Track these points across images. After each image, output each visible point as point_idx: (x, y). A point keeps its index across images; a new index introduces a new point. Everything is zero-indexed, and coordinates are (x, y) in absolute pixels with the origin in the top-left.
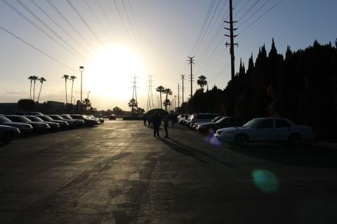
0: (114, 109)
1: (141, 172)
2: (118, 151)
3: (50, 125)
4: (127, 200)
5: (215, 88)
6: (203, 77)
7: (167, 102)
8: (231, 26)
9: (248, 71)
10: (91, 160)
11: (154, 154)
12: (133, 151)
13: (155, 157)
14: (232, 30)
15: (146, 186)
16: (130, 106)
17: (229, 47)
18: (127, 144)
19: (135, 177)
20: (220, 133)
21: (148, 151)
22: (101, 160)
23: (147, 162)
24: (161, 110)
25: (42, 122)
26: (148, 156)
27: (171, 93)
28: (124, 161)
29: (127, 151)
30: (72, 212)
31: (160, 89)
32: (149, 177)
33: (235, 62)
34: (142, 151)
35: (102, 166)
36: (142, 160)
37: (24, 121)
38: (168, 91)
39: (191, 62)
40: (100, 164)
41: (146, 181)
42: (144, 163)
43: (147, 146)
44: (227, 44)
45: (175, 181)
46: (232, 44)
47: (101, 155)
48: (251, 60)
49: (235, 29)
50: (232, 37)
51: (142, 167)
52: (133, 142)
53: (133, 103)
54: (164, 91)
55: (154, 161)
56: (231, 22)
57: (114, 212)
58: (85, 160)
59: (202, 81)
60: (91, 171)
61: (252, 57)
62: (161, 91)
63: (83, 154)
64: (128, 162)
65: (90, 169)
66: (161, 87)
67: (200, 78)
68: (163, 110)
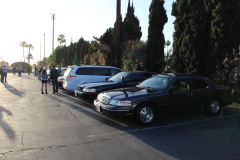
6: (62, 36)
7: (30, 56)
9: (125, 19)
24: (24, 63)
27: (33, 48)
31: (24, 44)
39: (53, 19)
54: (27, 46)
59: (61, 39)
62: (24, 46)
66: (24, 42)
67: (60, 36)
68: (26, 63)
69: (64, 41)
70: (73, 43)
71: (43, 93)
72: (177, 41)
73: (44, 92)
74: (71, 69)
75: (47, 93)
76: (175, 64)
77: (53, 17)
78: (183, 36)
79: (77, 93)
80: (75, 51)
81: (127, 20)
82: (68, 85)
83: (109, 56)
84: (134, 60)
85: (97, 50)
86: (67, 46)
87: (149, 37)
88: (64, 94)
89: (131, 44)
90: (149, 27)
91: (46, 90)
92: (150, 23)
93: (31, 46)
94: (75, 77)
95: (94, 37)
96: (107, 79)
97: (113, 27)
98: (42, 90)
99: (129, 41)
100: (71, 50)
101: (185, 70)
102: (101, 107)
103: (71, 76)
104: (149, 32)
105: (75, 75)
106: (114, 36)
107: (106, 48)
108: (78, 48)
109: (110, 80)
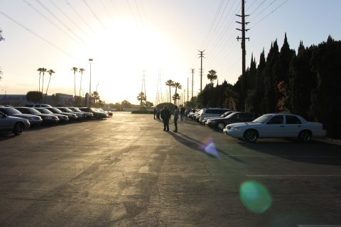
0: (123, 102)
1: (150, 165)
2: (127, 145)
3: (59, 117)
4: (137, 192)
5: (225, 82)
6: (213, 72)
7: (176, 97)
8: (243, 20)
9: (259, 66)
10: (100, 152)
11: (164, 147)
12: (142, 144)
13: (164, 150)
14: (243, 23)
15: (156, 178)
16: (139, 99)
17: (240, 41)
18: (136, 138)
19: (145, 169)
20: (229, 128)
21: (157, 145)
22: (111, 153)
23: (157, 155)
24: (170, 104)
25: (51, 114)
26: (157, 150)
27: (180, 88)
28: (133, 154)
29: (137, 144)
30: (83, 202)
31: (170, 83)
32: (158, 170)
33: (246, 56)
34: (151, 145)
35: (112, 158)
36: (152, 153)
37: (34, 113)
38: (177, 85)
39: (202, 56)
40: (110, 157)
41: (155, 174)
42: (153, 156)
43: (156, 139)
44: (238, 38)
45: (184, 175)
46: (244, 39)
47: (110, 148)
48: (262, 55)
49: (247, 23)
50: (243, 30)
51: (151, 160)
52: (142, 136)
53: (142, 97)
54: (173, 85)
55: (164, 154)
56: (243, 16)
57: (125, 203)
58: (95, 153)
59: (212, 76)
60: (101, 163)
61: (263, 52)
62: (170, 85)
63: (92, 147)
64: (138, 155)
65: (100, 161)
66: (170, 81)
67: (210, 72)
68: (172, 104)
69: (215, 77)
70: (219, 84)
74: (203, 110)
85: (229, 97)
86: (214, 86)
93: (178, 84)
100: (216, 92)
105: (205, 114)
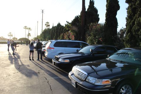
5: (59, 25)
9: (88, 9)
16: (9, 36)
27: (31, 30)
39: (43, 12)
53: (10, 34)
62: (26, 29)
66: (26, 27)
68: (27, 39)
70: (54, 26)
71: (30, 60)
72: (130, 22)
73: (31, 58)
74: (50, 43)
75: (33, 60)
76: (128, 40)
77: (43, 11)
78: (136, 18)
79: (54, 62)
80: (55, 31)
81: (89, 10)
82: (48, 54)
83: (77, 34)
84: (95, 37)
86: (50, 28)
87: (106, 20)
88: (45, 61)
89: (92, 26)
90: (106, 13)
91: (33, 58)
92: (107, 10)
93: (30, 28)
94: (54, 48)
95: (67, 22)
96: (78, 51)
97: (80, 15)
98: (30, 58)
99: (92, 24)
100: (52, 31)
101: (138, 44)
102: (76, 83)
103: (50, 48)
104: (106, 16)
105: (54, 47)
106: (80, 21)
107: (75, 28)
108: (57, 29)
109: (80, 51)
